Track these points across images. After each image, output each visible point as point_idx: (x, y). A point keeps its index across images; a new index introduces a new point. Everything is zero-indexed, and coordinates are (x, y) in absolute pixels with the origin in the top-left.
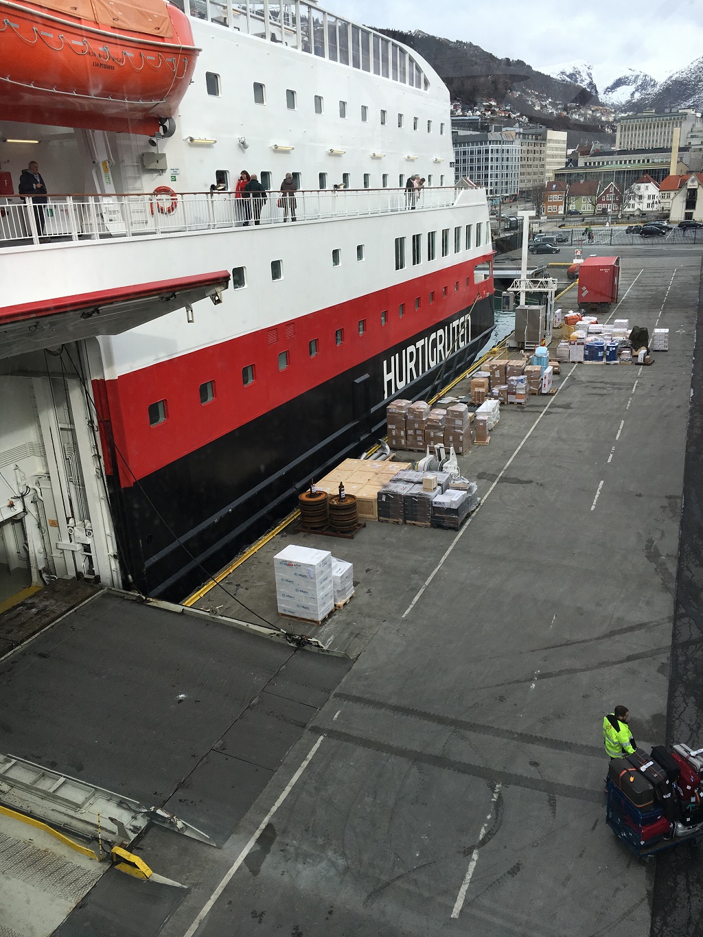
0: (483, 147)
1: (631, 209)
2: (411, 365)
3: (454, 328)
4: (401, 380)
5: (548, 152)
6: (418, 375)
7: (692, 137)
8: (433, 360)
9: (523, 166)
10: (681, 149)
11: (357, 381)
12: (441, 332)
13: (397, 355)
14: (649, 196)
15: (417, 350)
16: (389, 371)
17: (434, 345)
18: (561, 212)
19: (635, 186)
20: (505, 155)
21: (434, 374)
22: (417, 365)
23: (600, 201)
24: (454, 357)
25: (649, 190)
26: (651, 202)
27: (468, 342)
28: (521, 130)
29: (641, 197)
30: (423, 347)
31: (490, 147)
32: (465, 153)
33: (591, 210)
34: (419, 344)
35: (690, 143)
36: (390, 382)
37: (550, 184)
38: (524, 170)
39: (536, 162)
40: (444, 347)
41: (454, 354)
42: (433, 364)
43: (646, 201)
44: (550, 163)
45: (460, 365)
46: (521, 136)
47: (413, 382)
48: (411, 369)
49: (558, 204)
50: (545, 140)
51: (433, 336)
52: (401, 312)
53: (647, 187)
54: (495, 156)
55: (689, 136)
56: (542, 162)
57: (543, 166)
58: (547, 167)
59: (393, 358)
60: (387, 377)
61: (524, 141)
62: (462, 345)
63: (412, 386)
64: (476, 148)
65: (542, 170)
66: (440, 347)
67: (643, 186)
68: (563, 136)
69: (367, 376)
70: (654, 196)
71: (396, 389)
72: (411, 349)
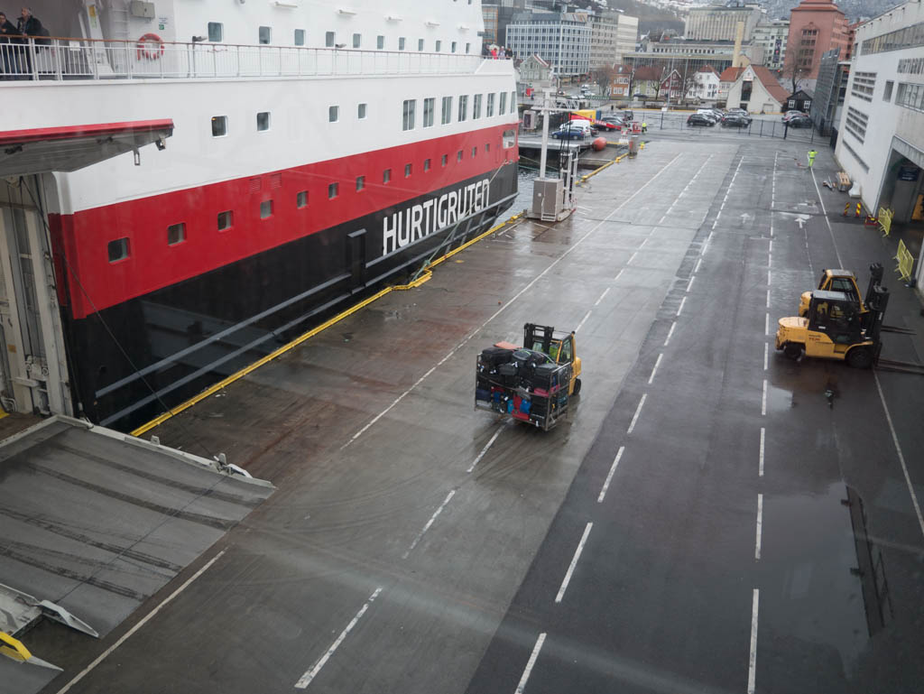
0: (555, 26)
1: (692, 97)
2: (417, 224)
3: (469, 192)
4: (404, 237)
5: (619, 36)
6: (424, 234)
7: (757, 32)
8: (442, 221)
9: (594, 47)
10: (743, 43)
11: (352, 235)
12: (453, 194)
13: (400, 213)
14: (710, 86)
15: (425, 210)
16: (390, 228)
17: (445, 205)
18: (626, 94)
19: (698, 75)
20: (577, 36)
21: (444, 234)
22: (423, 225)
23: (663, 86)
24: (468, 220)
25: (709, 79)
26: (711, 91)
27: (485, 206)
28: (594, 13)
29: (702, 86)
30: (432, 207)
31: (562, 27)
32: (537, 31)
33: (655, 95)
34: (427, 204)
35: (754, 38)
36: (390, 240)
37: (617, 67)
38: (594, 51)
39: (607, 45)
40: (456, 209)
41: (468, 217)
42: (442, 225)
43: (706, 90)
44: (621, 47)
45: (474, 228)
46: (593, 19)
47: (418, 241)
48: (416, 229)
49: (624, 86)
50: (617, 24)
51: (444, 198)
52: (408, 171)
53: (708, 77)
54: (567, 36)
55: (754, 30)
56: (613, 45)
57: (613, 49)
58: (618, 50)
59: (395, 216)
60: (387, 234)
61: (596, 23)
62: (478, 209)
63: (416, 245)
64: (547, 26)
65: (612, 52)
66: (451, 209)
67: (704, 75)
68: (634, 21)
69: (363, 231)
70: (714, 86)
71: (398, 246)
72: (417, 208)
